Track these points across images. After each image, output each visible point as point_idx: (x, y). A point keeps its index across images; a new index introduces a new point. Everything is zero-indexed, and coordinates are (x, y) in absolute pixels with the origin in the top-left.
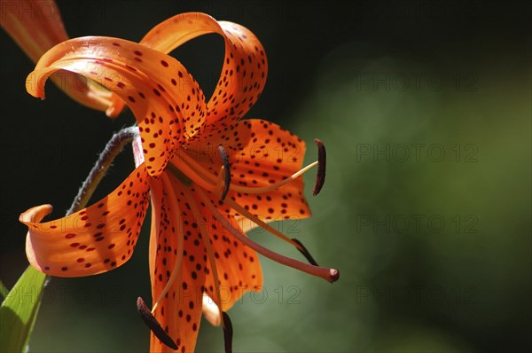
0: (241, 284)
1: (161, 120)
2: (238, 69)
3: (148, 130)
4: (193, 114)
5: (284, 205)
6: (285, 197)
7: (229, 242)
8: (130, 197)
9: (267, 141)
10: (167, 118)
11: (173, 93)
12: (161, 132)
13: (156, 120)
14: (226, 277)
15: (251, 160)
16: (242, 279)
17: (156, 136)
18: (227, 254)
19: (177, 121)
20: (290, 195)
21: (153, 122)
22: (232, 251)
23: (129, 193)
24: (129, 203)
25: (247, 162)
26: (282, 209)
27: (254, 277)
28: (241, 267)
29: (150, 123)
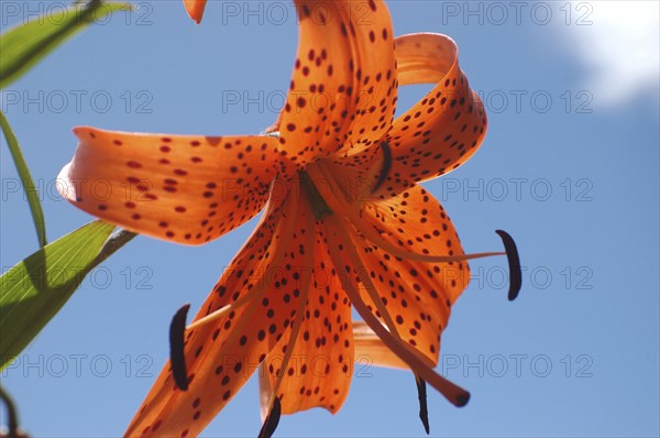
0: (317, 390)
1: (330, 71)
2: (453, 103)
3: (306, 71)
4: (373, 109)
5: (417, 325)
6: (423, 316)
7: (330, 329)
8: (239, 164)
9: (436, 233)
10: (340, 76)
11: (364, 48)
12: (321, 89)
13: (325, 65)
14: (304, 370)
15: (406, 244)
16: (321, 387)
17: (313, 89)
18: (320, 342)
19: (349, 91)
20: (429, 319)
21: (318, 63)
22: (327, 342)
23: (240, 156)
24: (234, 170)
25: (401, 243)
26: (413, 327)
27: (336, 392)
28: (328, 369)
29: (313, 63)
